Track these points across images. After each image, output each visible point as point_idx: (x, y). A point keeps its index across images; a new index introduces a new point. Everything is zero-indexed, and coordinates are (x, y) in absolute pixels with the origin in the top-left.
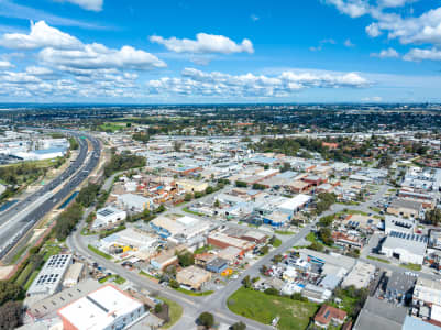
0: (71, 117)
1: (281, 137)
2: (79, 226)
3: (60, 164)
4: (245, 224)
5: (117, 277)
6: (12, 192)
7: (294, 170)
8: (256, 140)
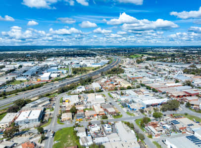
2: (69, 91)
3: (96, 69)
5: (53, 109)
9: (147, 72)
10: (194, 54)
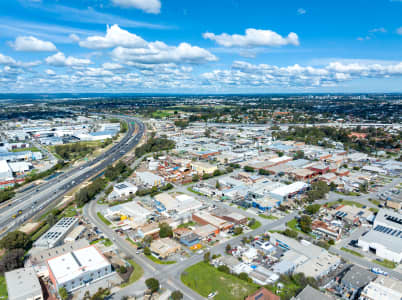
0: (133, 105)
1: (311, 126)
2: (98, 197)
3: (107, 144)
4: (235, 206)
5: (108, 240)
6: (62, 165)
7: (306, 158)
8: (284, 128)
9: (216, 143)
10: (254, 107)
